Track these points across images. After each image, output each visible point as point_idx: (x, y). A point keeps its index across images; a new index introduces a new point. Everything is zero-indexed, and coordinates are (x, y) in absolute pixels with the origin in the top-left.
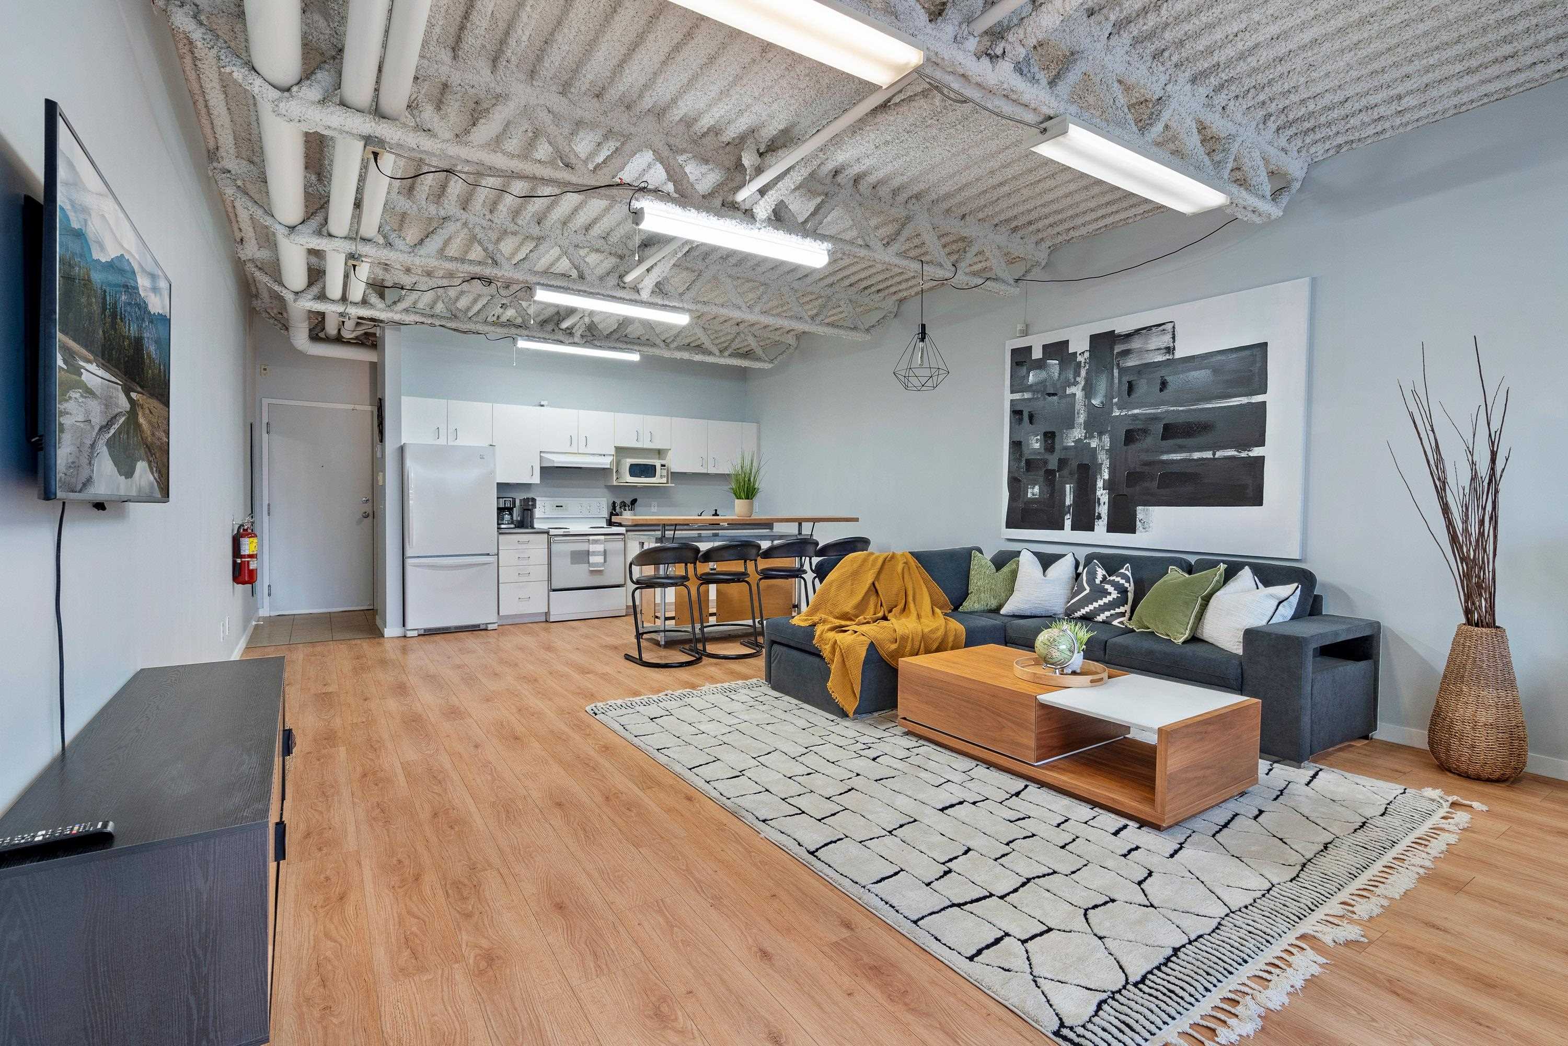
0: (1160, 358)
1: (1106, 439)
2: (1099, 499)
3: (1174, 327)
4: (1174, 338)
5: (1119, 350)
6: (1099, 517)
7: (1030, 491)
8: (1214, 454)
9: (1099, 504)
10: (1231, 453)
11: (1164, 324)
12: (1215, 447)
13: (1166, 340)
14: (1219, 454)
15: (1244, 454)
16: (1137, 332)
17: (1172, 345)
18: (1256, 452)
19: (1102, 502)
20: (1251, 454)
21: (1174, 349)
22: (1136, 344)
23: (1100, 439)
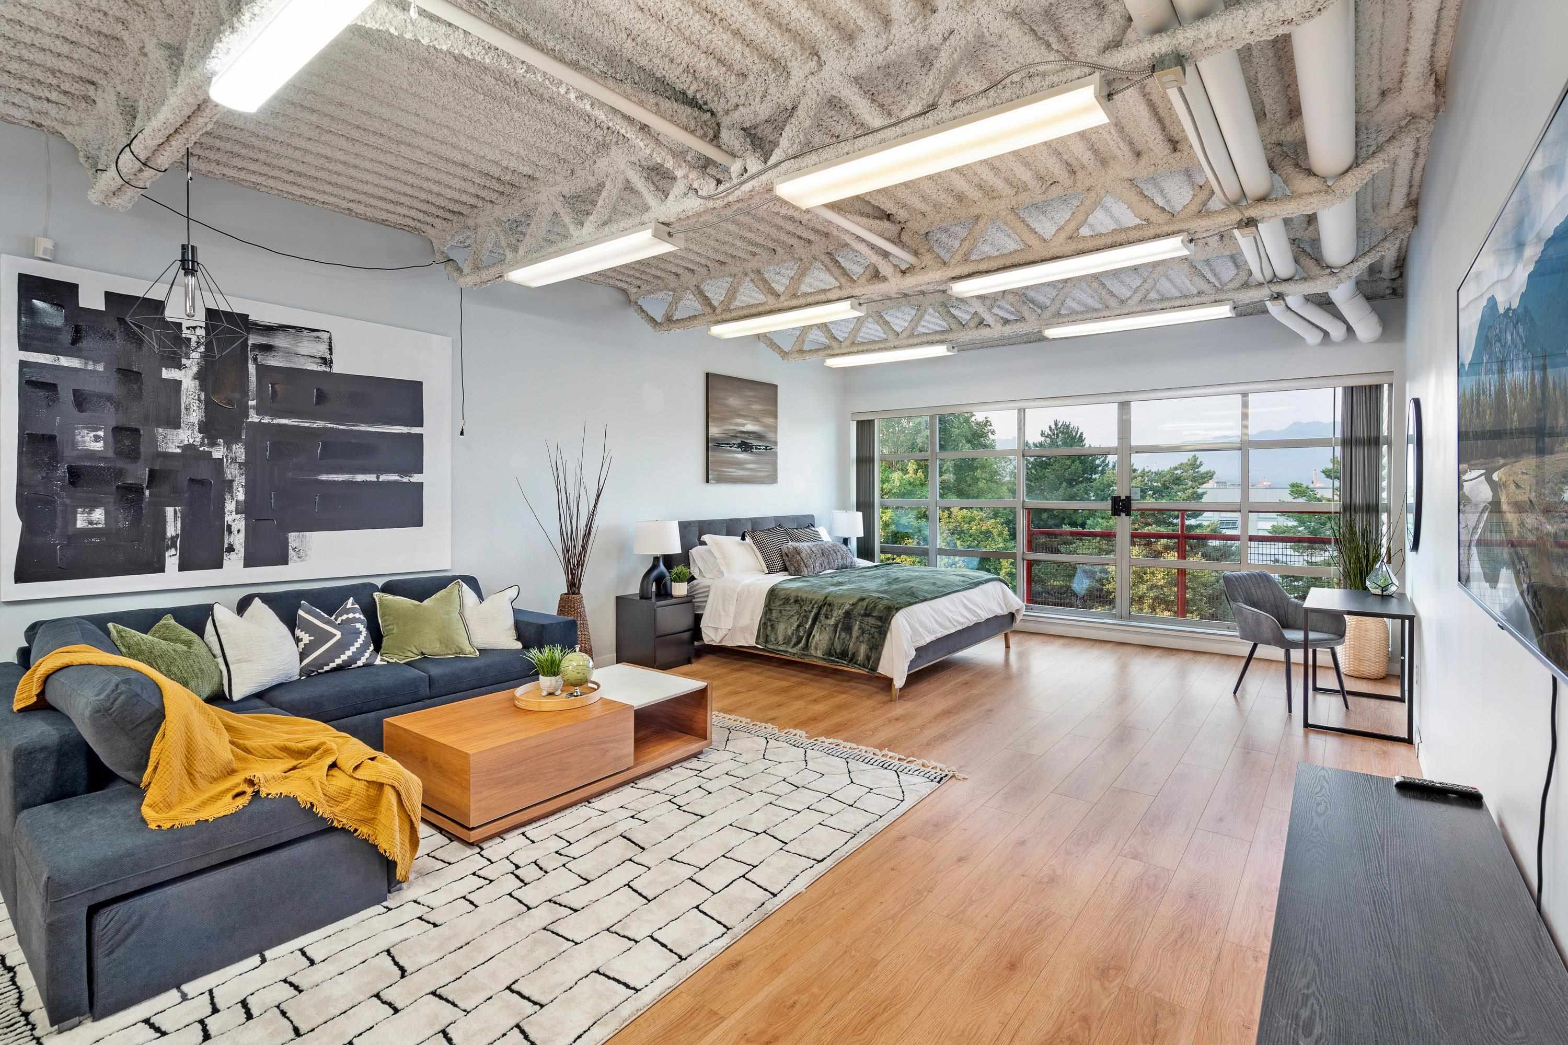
0: (314, 367)
1: (239, 451)
2: (229, 527)
3: (330, 338)
4: (330, 349)
5: (257, 342)
6: (231, 549)
7: (79, 517)
8: (378, 478)
9: (230, 532)
10: (394, 477)
11: (318, 331)
12: (379, 471)
13: (321, 349)
14: (383, 478)
15: (405, 480)
16: (283, 328)
17: (328, 357)
18: (416, 478)
19: (234, 529)
20: (412, 480)
21: (331, 362)
22: (280, 341)
23: (229, 449)
